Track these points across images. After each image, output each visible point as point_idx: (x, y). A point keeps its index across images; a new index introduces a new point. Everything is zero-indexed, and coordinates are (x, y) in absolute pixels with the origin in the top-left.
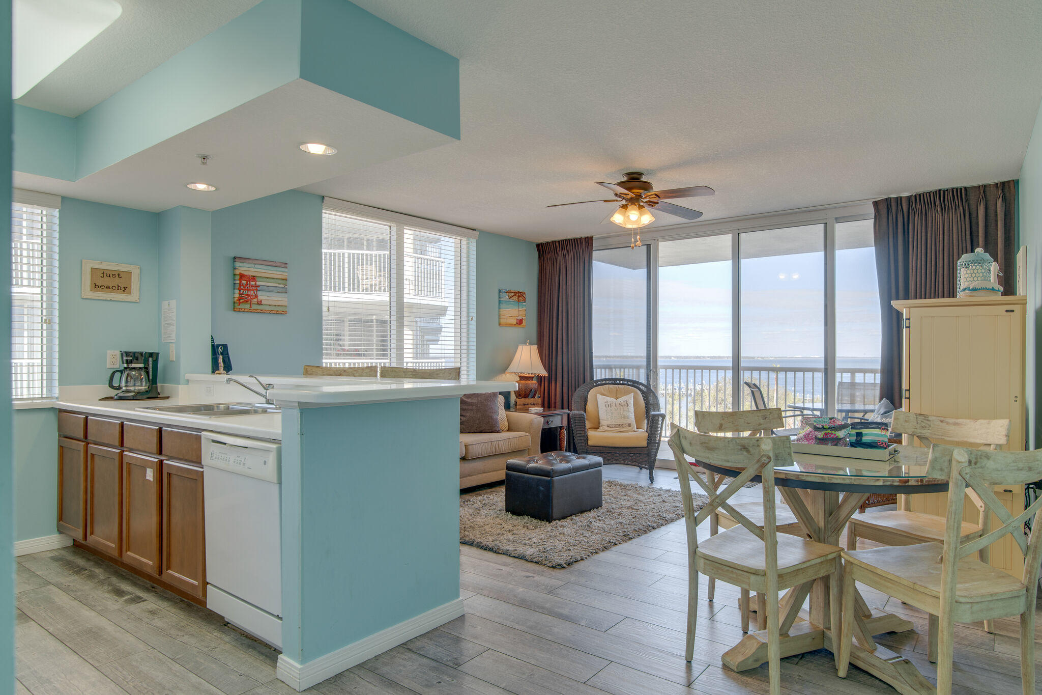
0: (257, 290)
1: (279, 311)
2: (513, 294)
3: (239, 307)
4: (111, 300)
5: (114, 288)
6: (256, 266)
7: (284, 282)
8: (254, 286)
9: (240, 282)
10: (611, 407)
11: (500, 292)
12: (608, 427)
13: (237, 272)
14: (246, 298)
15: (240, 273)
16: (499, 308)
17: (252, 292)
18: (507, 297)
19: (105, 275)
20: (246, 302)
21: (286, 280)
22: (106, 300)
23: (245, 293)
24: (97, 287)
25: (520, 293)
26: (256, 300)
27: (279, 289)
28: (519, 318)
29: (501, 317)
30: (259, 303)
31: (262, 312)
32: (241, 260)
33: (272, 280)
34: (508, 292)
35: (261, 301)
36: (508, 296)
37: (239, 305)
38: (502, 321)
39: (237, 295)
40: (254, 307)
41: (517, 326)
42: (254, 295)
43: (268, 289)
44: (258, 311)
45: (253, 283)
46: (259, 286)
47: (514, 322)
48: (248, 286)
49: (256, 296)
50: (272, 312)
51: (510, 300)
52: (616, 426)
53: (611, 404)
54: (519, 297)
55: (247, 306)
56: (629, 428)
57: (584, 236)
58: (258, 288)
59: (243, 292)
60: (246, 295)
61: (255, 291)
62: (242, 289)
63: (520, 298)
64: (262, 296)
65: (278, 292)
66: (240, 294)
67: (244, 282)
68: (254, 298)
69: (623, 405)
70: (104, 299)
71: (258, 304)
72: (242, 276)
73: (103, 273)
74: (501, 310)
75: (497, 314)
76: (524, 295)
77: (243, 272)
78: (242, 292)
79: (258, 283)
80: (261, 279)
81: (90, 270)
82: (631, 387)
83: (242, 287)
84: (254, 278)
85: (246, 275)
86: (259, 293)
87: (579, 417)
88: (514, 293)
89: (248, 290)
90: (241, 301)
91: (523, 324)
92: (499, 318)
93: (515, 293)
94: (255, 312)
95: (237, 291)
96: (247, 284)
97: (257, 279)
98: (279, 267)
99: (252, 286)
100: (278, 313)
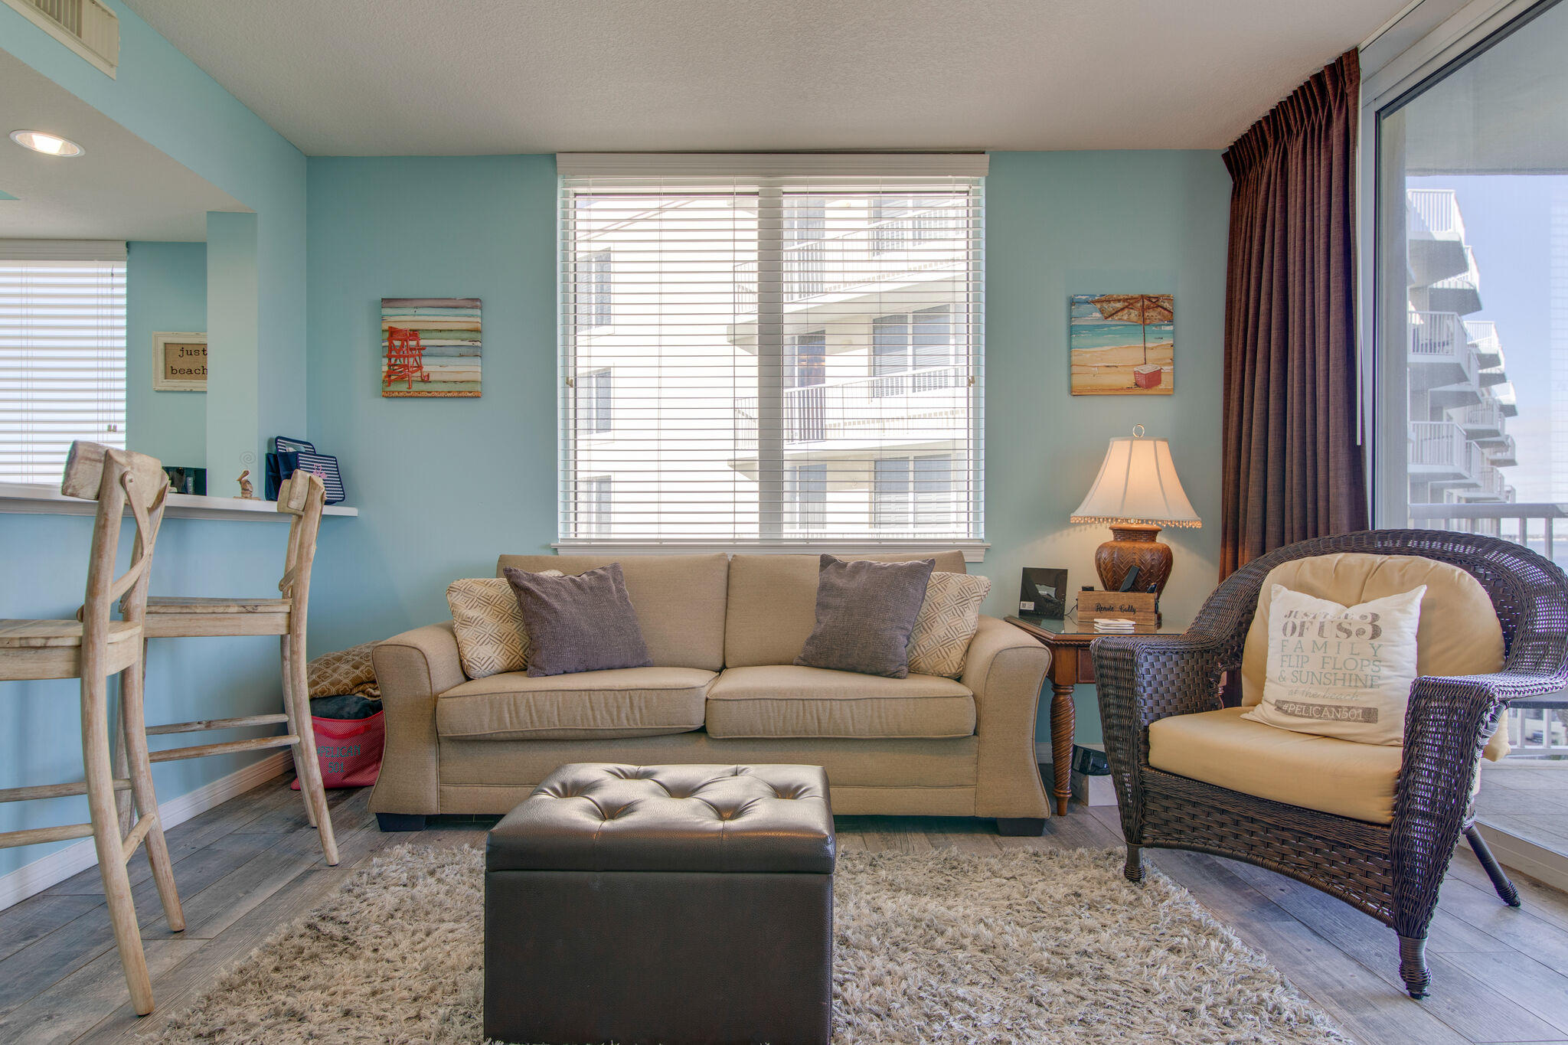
0: (420, 356)
1: (466, 393)
2: (1119, 305)
3: (388, 389)
4: (191, 392)
5: (197, 371)
6: (419, 311)
7: (473, 335)
8: (415, 349)
9: (391, 343)
10: (1301, 635)
11: (1072, 302)
12: (1279, 708)
13: (386, 326)
14: (400, 372)
15: (391, 328)
16: (1070, 348)
17: (411, 360)
18: (1098, 315)
19: (185, 352)
20: (401, 379)
21: (477, 331)
22: (185, 392)
23: (398, 362)
24: (174, 371)
25: (1149, 298)
26: (418, 374)
27: (463, 350)
28: (1148, 369)
29: (1075, 369)
30: (425, 379)
31: (431, 396)
32: (391, 304)
33: (452, 334)
34: (1098, 301)
35: (428, 376)
36: (1102, 311)
37: (389, 385)
38: (1078, 380)
39: (386, 368)
40: (416, 387)
41: (1139, 391)
42: (415, 364)
43: (441, 352)
44: (423, 394)
45: (413, 343)
46: (424, 348)
47: (1128, 380)
48: (404, 349)
49: (420, 367)
50: (449, 395)
51: (1109, 322)
52: (1307, 710)
53: (1303, 624)
54: (1144, 309)
55: (403, 387)
56: (1368, 728)
57: (1328, 58)
58: (423, 352)
59: (396, 361)
60: (401, 366)
61: (418, 358)
62: (394, 356)
63: (1149, 314)
64: (430, 366)
65: (461, 356)
66: (390, 365)
67: (397, 343)
68: (416, 371)
69: (1354, 629)
70: (182, 389)
71: (423, 381)
72: (393, 333)
73: (182, 350)
74: (1075, 352)
75: (1065, 359)
76: (1166, 305)
77: (394, 325)
78: (393, 360)
79: (422, 343)
80: (427, 335)
81: (161, 347)
82: (1433, 563)
83: (394, 353)
84: (414, 334)
85: (401, 330)
86: (424, 361)
87: (1115, 659)
88: (1125, 300)
89: (404, 357)
90: (393, 377)
91: (1162, 386)
92: (1071, 375)
93: (1129, 302)
94: (418, 396)
95: (386, 361)
96: (402, 345)
97: (421, 336)
98: (462, 307)
99: (412, 349)
100: (460, 396)
